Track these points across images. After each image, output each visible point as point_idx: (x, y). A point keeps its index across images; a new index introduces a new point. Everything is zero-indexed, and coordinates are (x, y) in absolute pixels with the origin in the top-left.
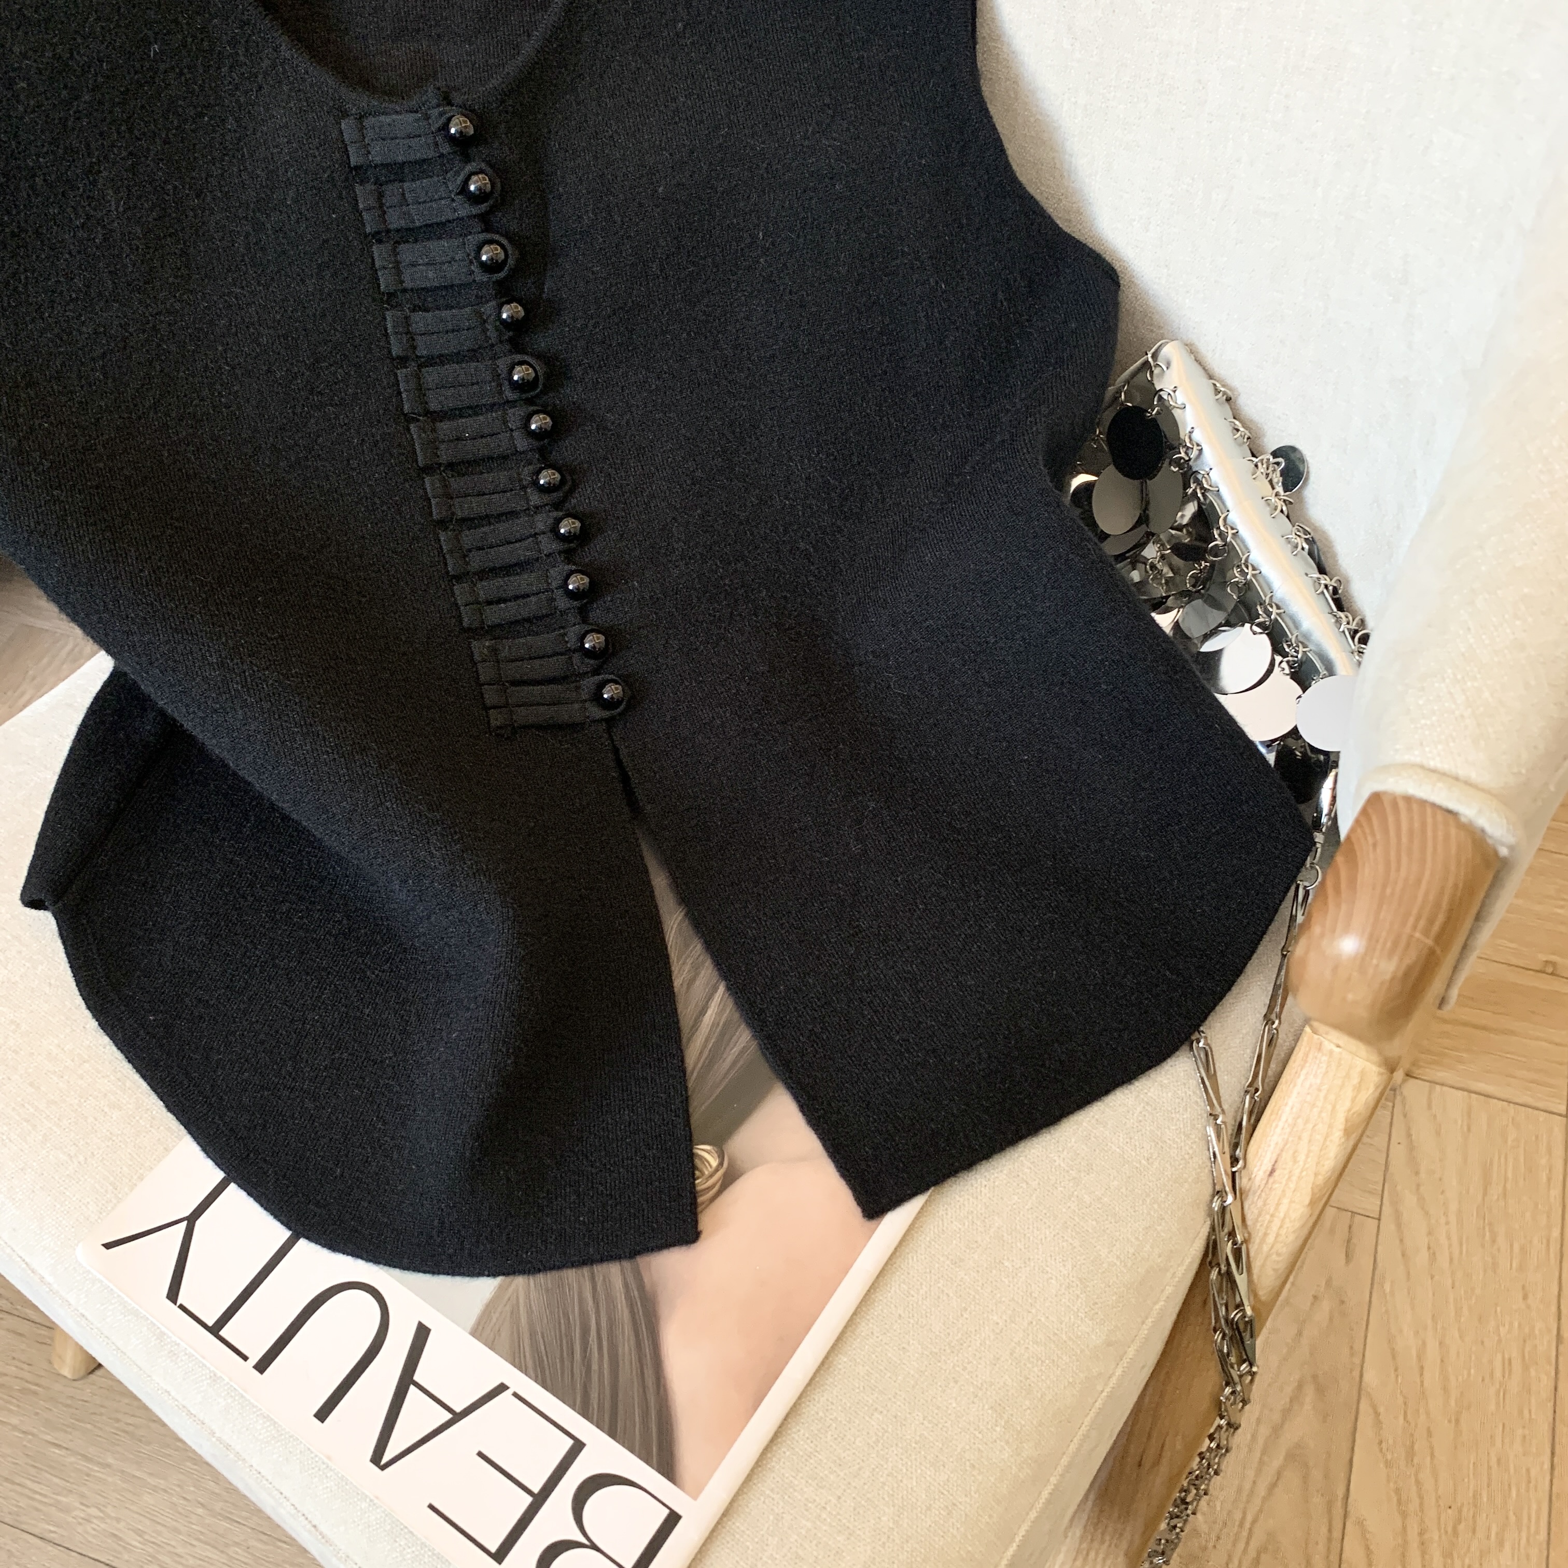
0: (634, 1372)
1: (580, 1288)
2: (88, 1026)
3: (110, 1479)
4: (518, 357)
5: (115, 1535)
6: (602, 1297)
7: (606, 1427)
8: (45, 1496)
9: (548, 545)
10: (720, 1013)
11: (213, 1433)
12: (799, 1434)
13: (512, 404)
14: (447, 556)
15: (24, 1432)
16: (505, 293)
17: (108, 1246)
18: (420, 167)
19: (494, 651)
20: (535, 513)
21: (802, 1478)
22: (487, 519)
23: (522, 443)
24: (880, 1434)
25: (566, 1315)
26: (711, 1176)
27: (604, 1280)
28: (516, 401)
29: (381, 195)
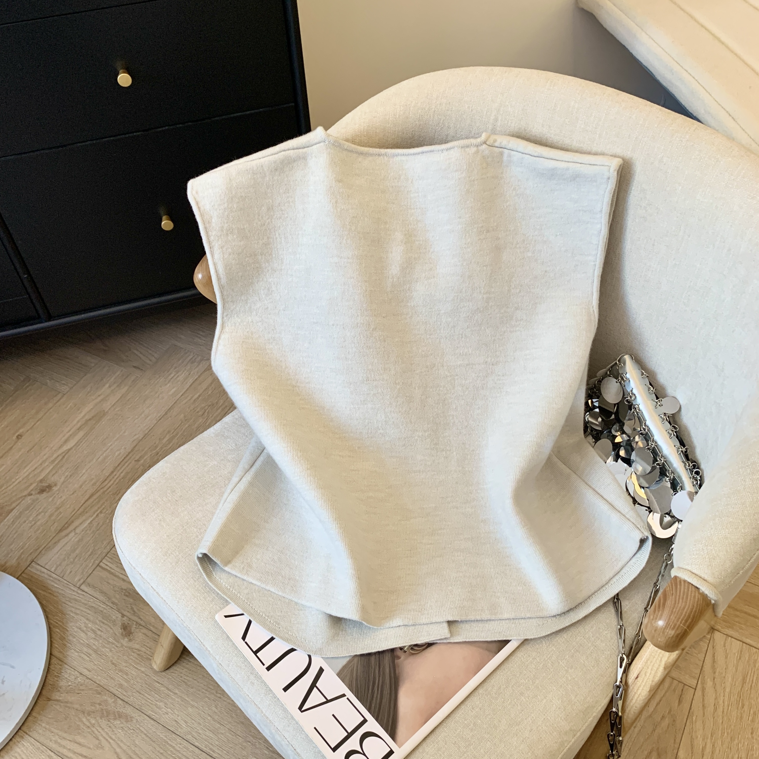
0: (388, 701)
1: (375, 668)
3: (177, 699)
6: (381, 673)
7: (375, 717)
17: (226, 617)
25: (369, 677)
27: (383, 668)
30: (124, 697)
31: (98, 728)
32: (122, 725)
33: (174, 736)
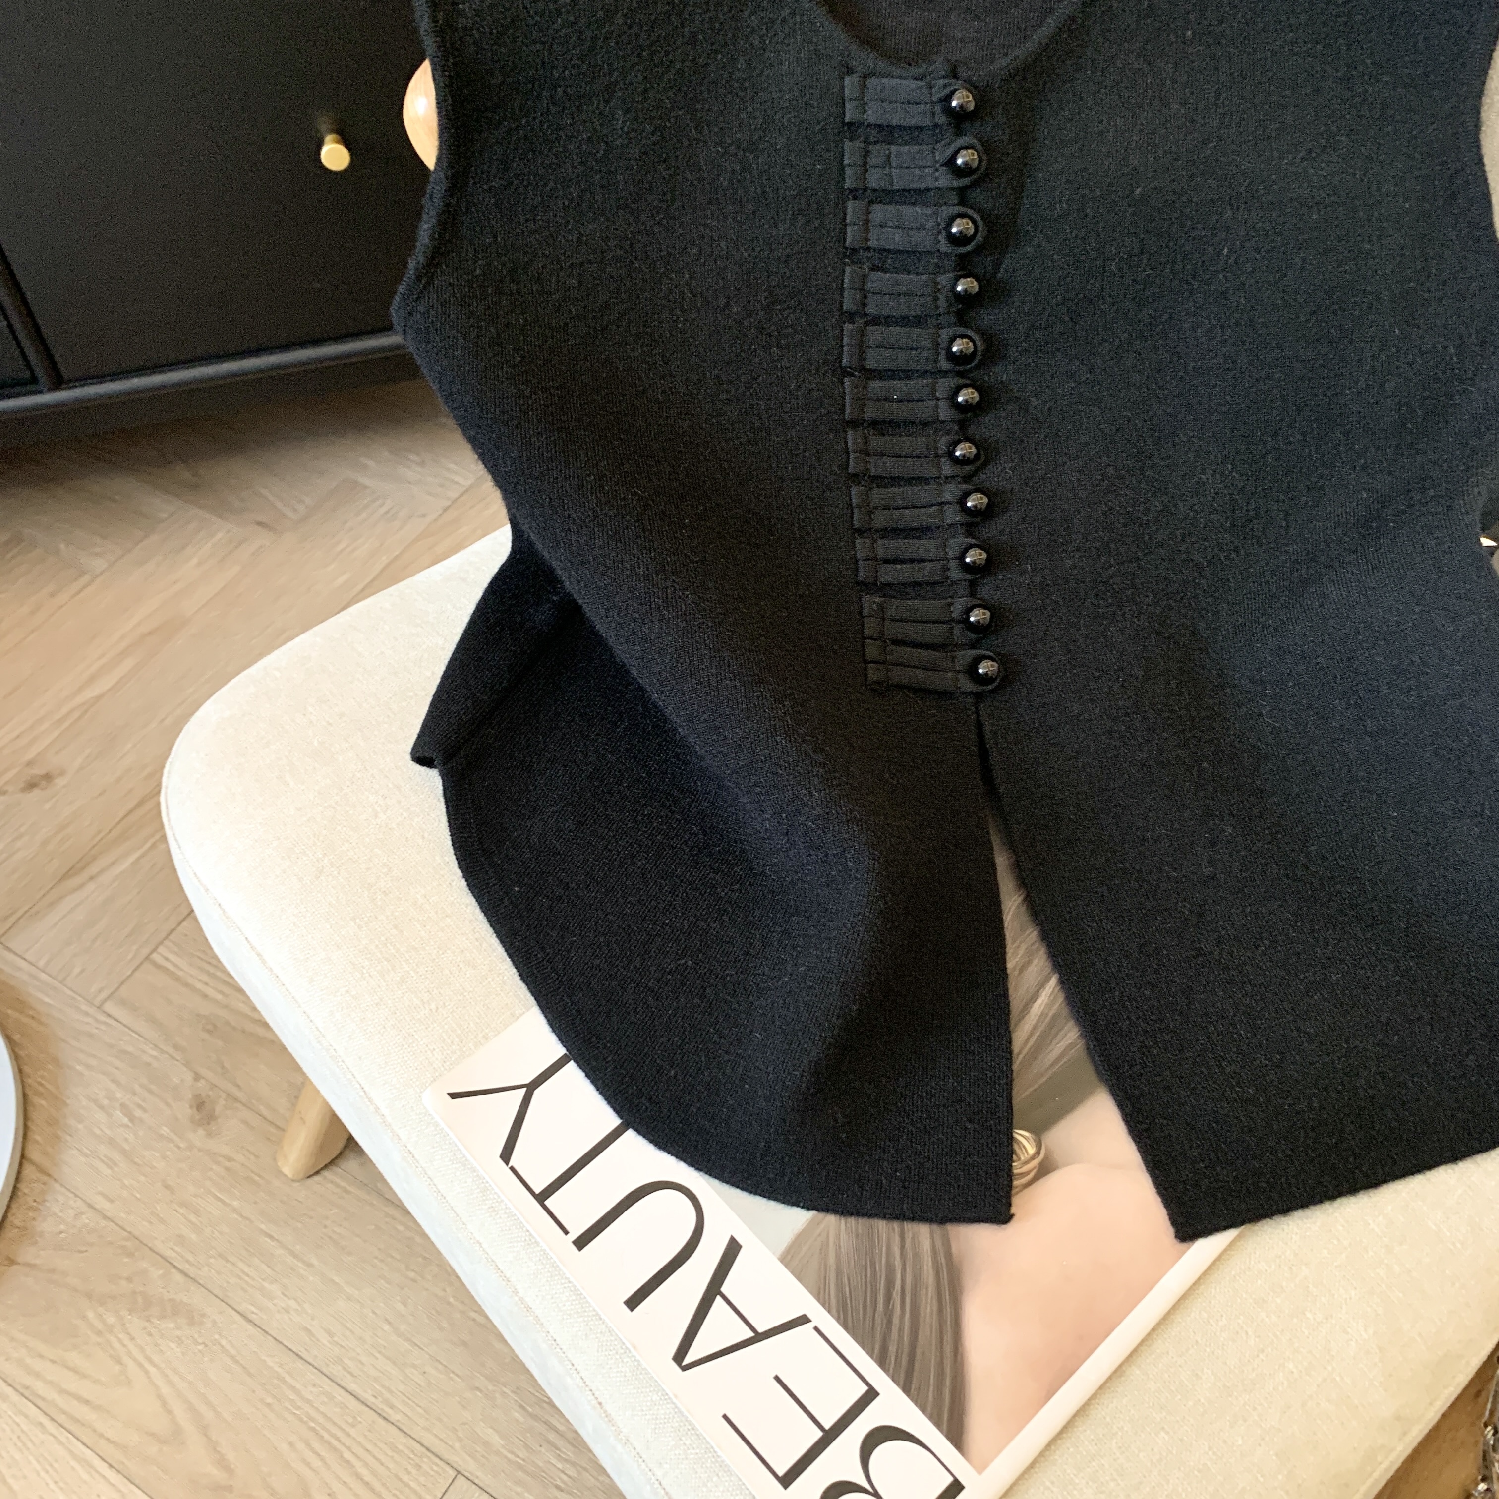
0: (934, 1335)
1: (889, 1239)
2: (454, 884)
3: (311, 1278)
4: (961, 330)
5: (306, 1330)
6: (910, 1255)
7: (902, 1382)
8: (253, 1279)
9: (952, 516)
10: (1049, 1006)
11: (516, 1292)
12: (1084, 1433)
13: (944, 374)
14: (856, 510)
15: (242, 1216)
16: (964, 267)
17: (454, 1096)
18: (913, 134)
19: (882, 608)
20: (945, 482)
21: (1083, 1478)
22: (895, 481)
23: (945, 413)
24: (1165, 1454)
25: (873, 1264)
26: (1027, 1163)
27: (913, 1238)
28: (946, 372)
29: (867, 153)
30: (187, 1266)
31: (120, 1336)
32: (179, 1333)
33: (299, 1364)
